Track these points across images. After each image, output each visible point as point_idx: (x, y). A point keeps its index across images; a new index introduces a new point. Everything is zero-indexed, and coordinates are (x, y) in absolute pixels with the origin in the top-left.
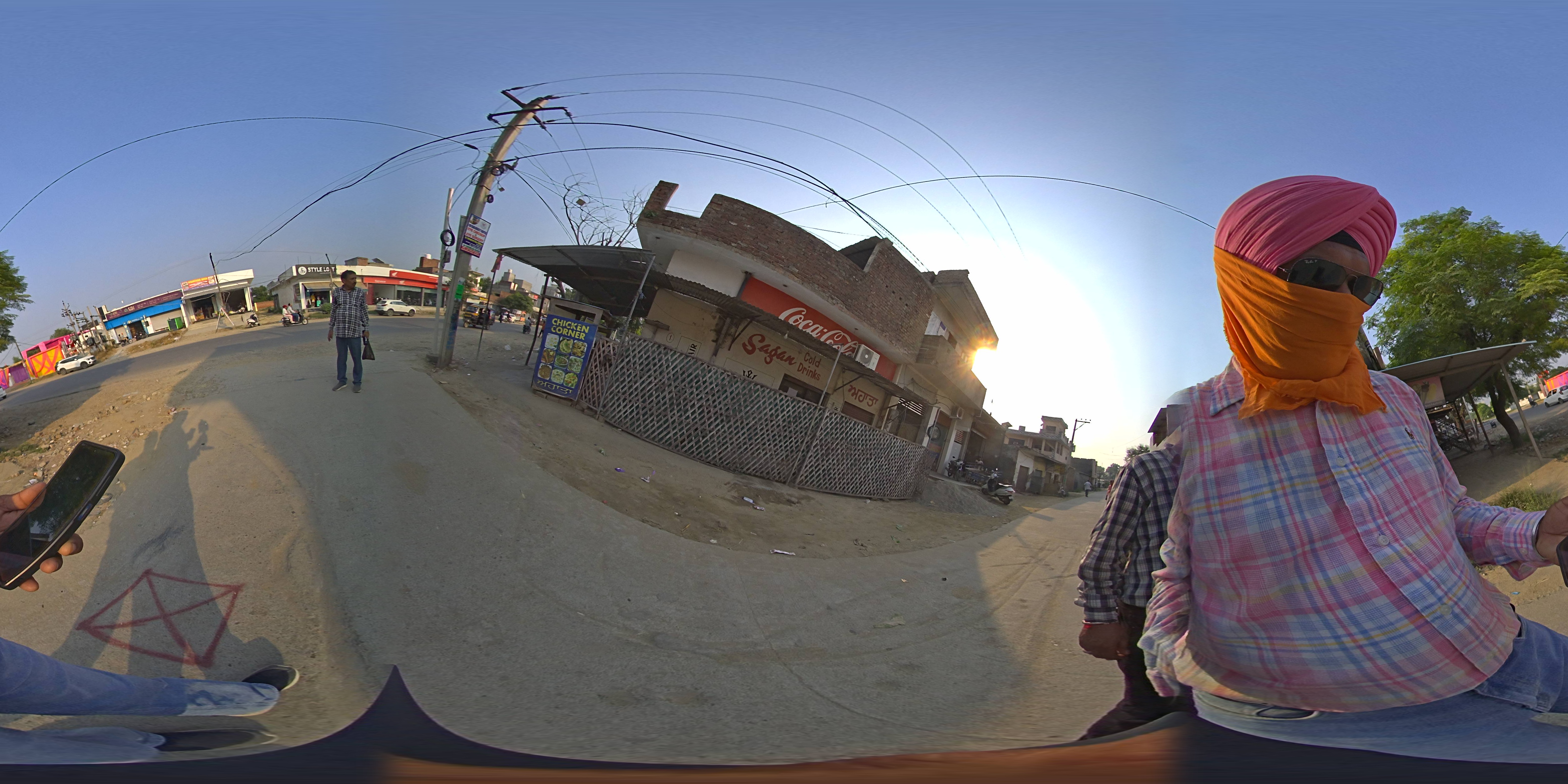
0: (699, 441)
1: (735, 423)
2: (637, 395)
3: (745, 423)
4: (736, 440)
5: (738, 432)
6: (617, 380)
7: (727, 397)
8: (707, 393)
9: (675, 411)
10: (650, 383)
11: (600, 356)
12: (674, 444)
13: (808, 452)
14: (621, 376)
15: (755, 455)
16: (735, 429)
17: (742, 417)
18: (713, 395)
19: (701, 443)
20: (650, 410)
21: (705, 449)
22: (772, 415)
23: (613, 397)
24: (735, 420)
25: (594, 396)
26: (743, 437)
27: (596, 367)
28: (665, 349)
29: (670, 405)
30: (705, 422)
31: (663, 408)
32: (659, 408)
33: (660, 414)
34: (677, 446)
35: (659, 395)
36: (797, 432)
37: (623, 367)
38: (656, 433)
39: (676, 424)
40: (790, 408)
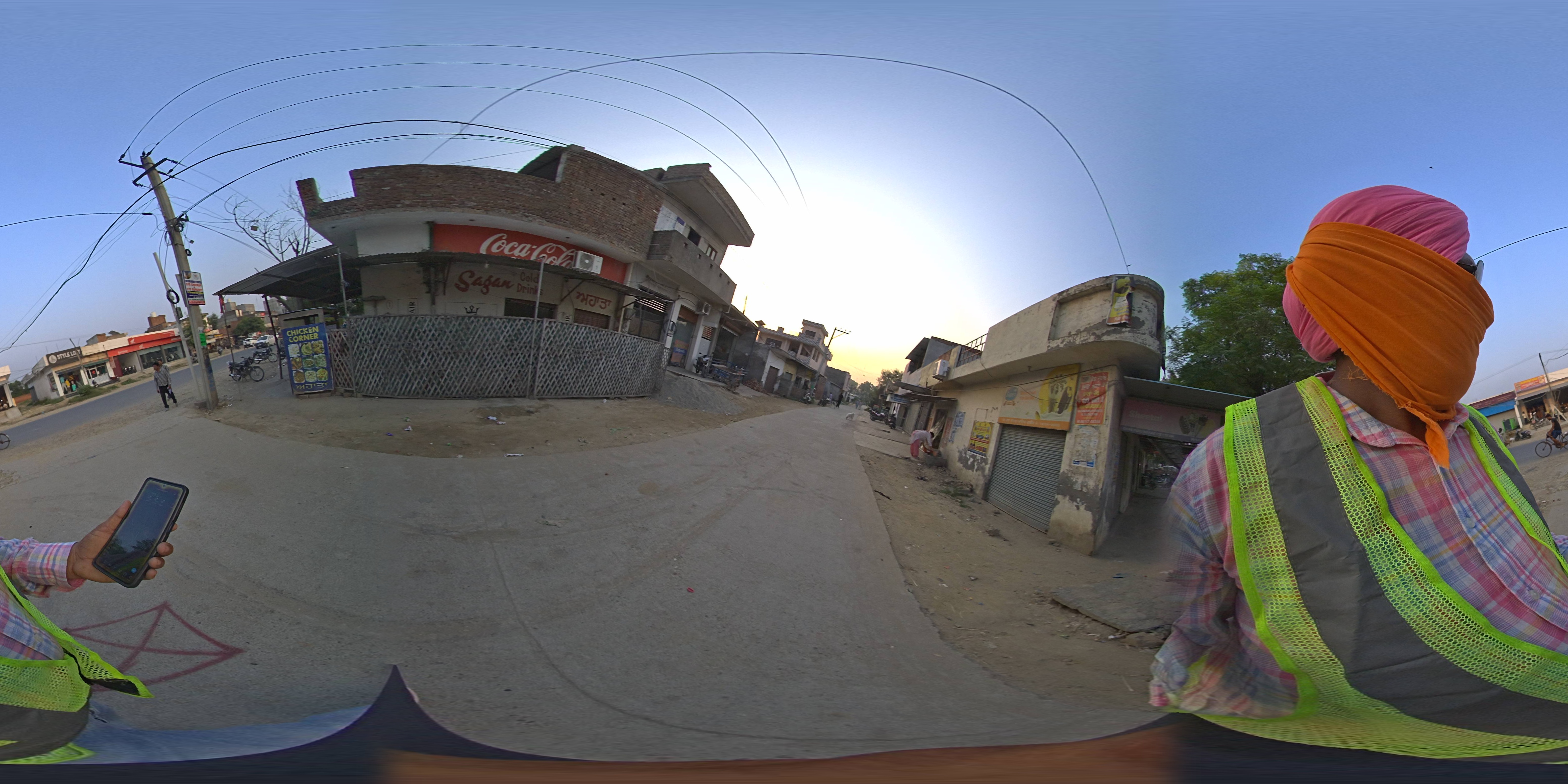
0: (439, 382)
6: (358, 359)
8: (430, 340)
9: (411, 365)
10: (385, 350)
11: (336, 345)
12: (421, 392)
13: (537, 364)
14: (360, 354)
15: (491, 378)
16: (466, 361)
17: (467, 349)
18: (436, 340)
21: (446, 386)
23: (361, 374)
24: (462, 354)
25: (346, 380)
26: (475, 366)
27: (337, 356)
31: (400, 366)
34: (424, 393)
36: (521, 348)
37: (358, 347)
38: (404, 389)
39: (415, 375)
40: (508, 328)
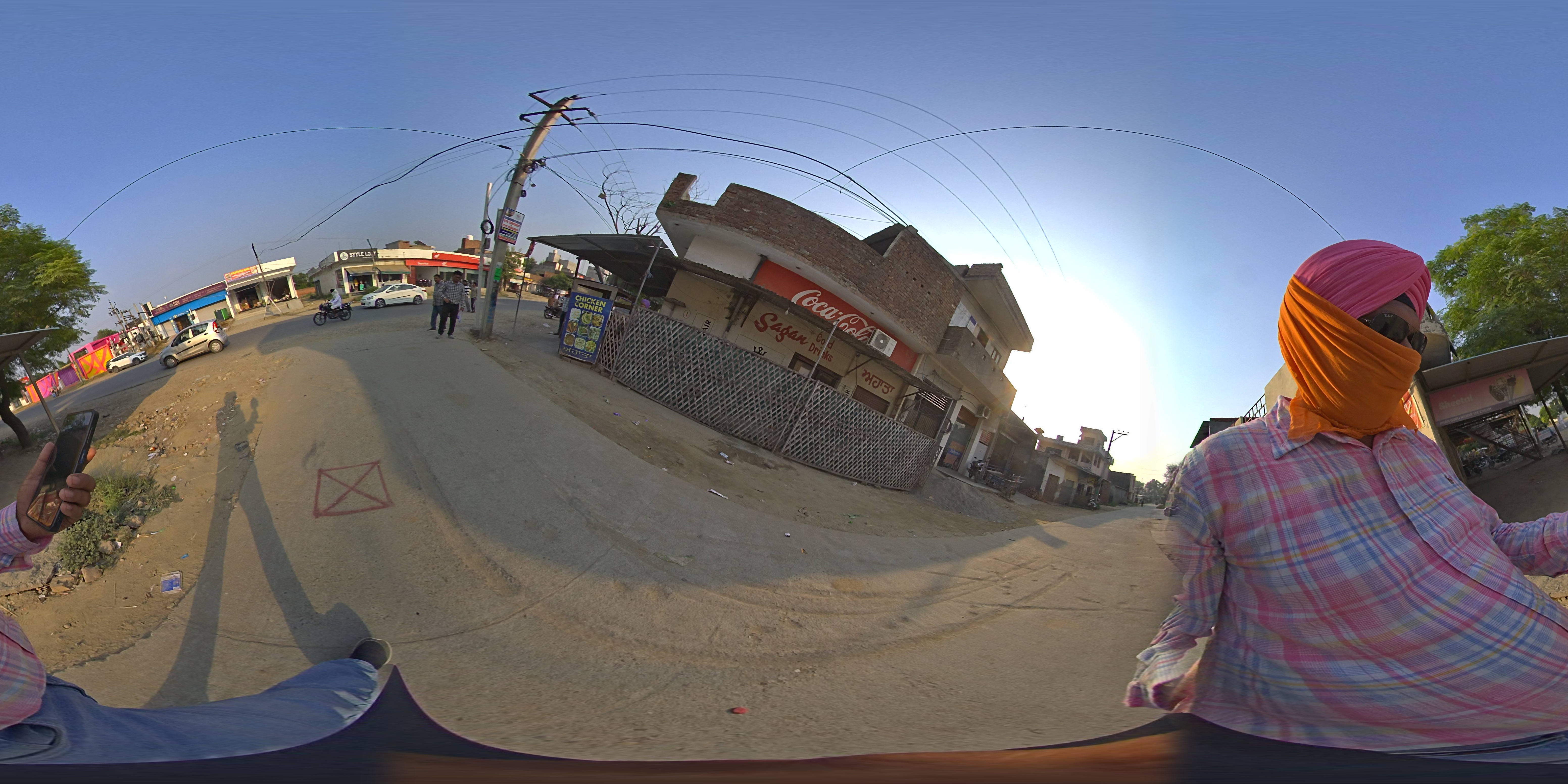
0: (693, 401)
1: (726, 386)
2: (643, 359)
3: (735, 387)
4: (727, 403)
5: (729, 395)
7: (719, 362)
9: (674, 373)
10: (654, 348)
11: (615, 326)
12: (672, 402)
13: (795, 423)
14: (631, 342)
15: (744, 419)
16: (726, 392)
17: (732, 382)
18: (707, 361)
19: (695, 403)
20: (653, 371)
21: (698, 408)
22: (761, 382)
24: (726, 384)
25: (609, 360)
26: (733, 401)
27: (611, 335)
28: (667, 319)
29: (670, 368)
30: (699, 384)
31: (664, 370)
32: (661, 370)
33: (661, 375)
34: (674, 404)
35: (661, 359)
36: (786, 401)
37: (632, 336)
39: (674, 384)
40: (780, 377)
